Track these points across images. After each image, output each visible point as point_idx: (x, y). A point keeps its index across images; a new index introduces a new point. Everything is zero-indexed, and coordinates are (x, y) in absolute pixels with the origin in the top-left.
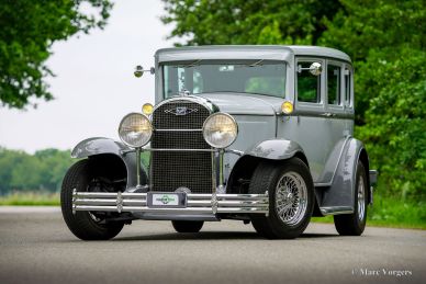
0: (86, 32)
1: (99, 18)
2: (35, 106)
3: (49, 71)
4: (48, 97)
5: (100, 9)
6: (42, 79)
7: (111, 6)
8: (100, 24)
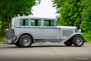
0: (36, 5)
1: (39, 3)
3: (32, 10)
4: (32, 14)
5: (39, 1)
6: (31, 11)
7: (41, 1)
8: (39, 4)
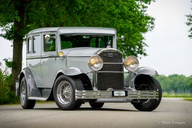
2: (140, 58)
4: (145, 55)
6: (143, 47)
7: (154, 20)
